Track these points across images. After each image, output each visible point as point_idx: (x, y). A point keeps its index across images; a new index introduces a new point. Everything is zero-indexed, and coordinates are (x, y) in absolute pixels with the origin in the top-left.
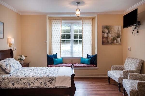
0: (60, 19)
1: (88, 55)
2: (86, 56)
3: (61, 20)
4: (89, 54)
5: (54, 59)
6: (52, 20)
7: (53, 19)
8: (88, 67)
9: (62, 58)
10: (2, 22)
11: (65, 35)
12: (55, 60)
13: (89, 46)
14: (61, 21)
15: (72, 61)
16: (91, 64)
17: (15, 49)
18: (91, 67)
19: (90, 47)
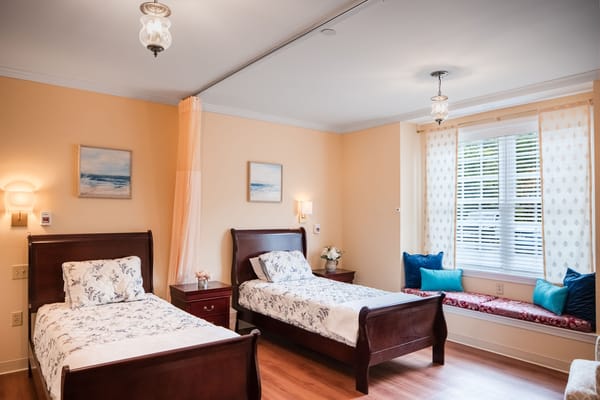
0: (452, 127)
1: (570, 272)
2: (560, 275)
3: (455, 130)
4: (577, 265)
5: (422, 269)
6: (428, 134)
7: (431, 130)
8: (543, 321)
9: (462, 271)
10: (278, 165)
11: (463, 185)
12: (425, 273)
13: (576, 229)
14: (457, 134)
15: (500, 287)
16: (564, 312)
17: (318, 229)
18: (558, 323)
19: (582, 233)
